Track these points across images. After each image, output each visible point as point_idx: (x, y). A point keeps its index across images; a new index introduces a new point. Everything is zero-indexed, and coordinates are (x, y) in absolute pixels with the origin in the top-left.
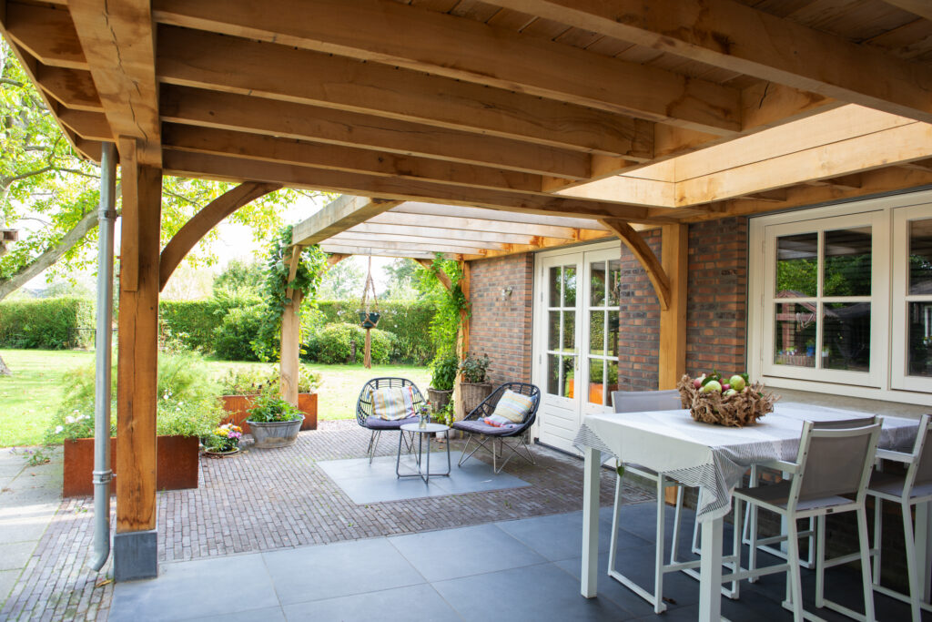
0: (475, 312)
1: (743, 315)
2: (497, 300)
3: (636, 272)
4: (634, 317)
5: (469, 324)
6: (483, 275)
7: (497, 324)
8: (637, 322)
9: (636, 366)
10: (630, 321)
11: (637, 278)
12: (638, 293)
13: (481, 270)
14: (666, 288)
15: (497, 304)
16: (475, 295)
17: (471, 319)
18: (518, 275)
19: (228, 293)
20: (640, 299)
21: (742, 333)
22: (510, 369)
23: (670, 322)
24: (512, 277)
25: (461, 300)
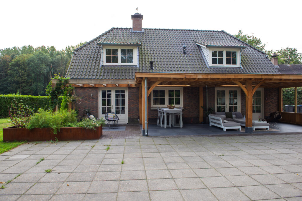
2: (86, 96)
3: (132, 93)
4: (132, 99)
7: (86, 102)
8: (132, 100)
9: (132, 107)
10: (131, 100)
11: (132, 94)
12: (132, 96)
15: (86, 97)
18: (95, 92)
20: (133, 97)
22: (93, 111)
24: (92, 92)
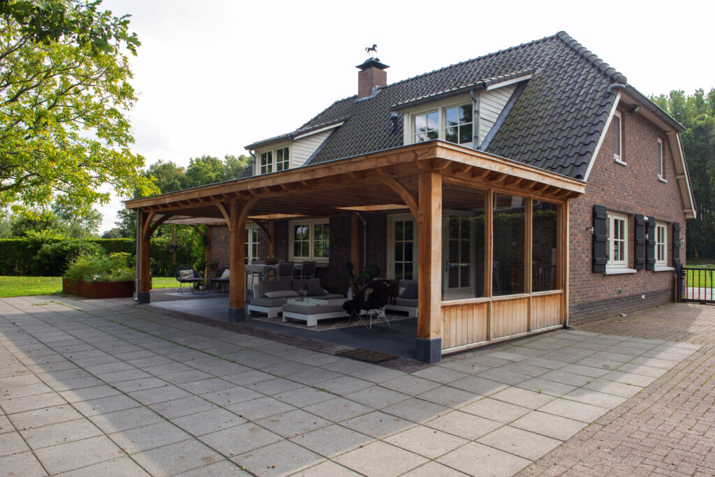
0: (212, 245)
1: (287, 245)
2: (221, 240)
5: (210, 249)
6: (215, 231)
7: (221, 249)
13: (215, 230)
14: (270, 237)
15: (221, 242)
16: (212, 238)
17: (210, 248)
19: (35, 234)
21: (287, 249)
23: (271, 246)
25: (206, 241)
